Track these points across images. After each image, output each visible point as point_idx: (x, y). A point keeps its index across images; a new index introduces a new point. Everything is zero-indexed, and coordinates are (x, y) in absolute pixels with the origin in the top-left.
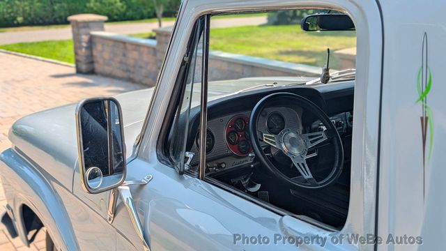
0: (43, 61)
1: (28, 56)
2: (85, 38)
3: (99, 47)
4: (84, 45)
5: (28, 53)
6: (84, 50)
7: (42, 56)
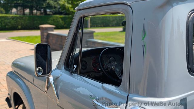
0: (28, 44)
1: (22, 41)
2: (45, 34)
3: (51, 38)
4: (45, 37)
5: (21, 40)
6: (45, 39)
7: (27, 42)
